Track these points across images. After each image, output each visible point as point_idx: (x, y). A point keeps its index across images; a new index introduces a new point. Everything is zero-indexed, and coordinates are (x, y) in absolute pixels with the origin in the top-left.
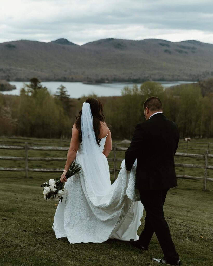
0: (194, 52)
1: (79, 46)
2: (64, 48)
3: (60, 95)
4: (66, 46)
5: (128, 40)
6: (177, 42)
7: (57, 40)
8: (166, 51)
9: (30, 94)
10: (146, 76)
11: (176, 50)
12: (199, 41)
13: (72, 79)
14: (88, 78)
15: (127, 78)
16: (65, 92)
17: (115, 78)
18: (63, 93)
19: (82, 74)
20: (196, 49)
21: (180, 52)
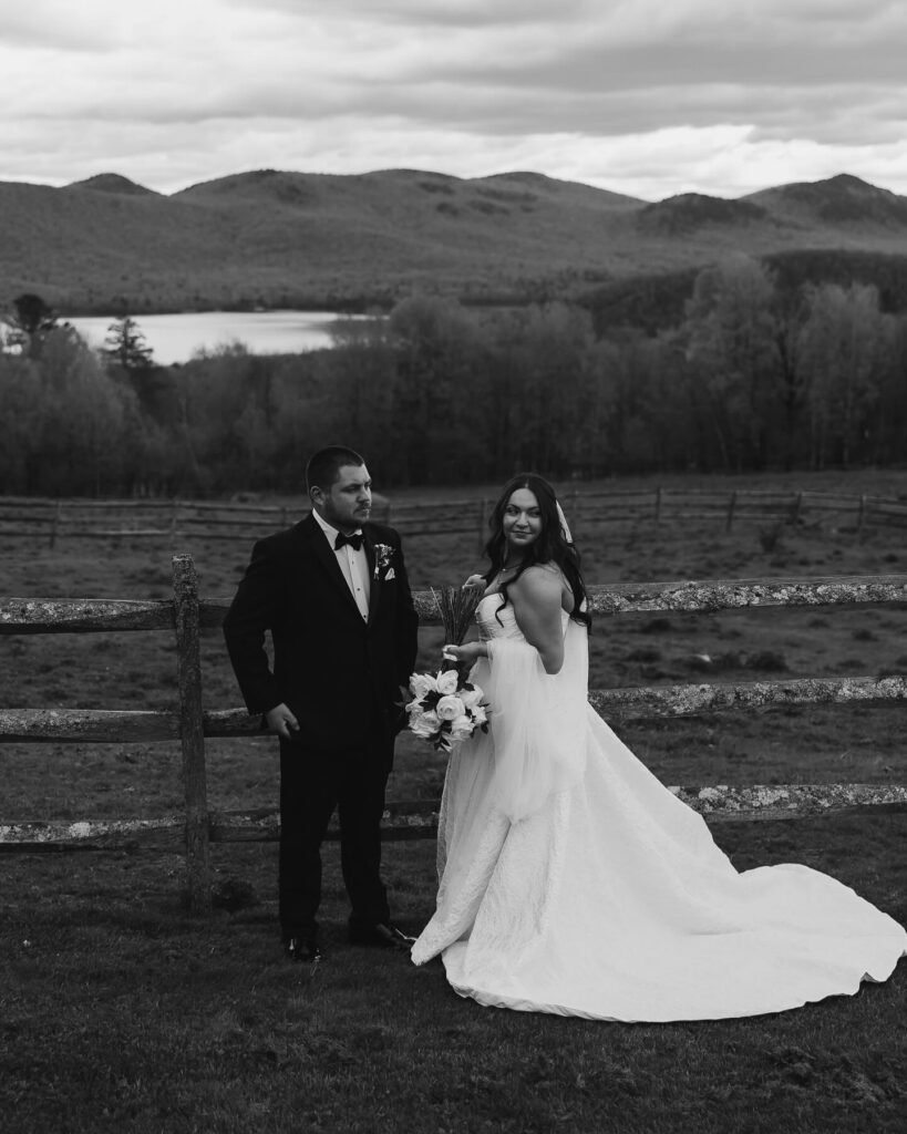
0: (528, 210)
1: (165, 196)
2: (115, 204)
3: (120, 349)
4: (122, 196)
5: (322, 175)
6: (474, 180)
7: (92, 179)
8: (442, 208)
9: (16, 349)
10: (384, 287)
11: (474, 205)
12: (543, 175)
13: (148, 303)
14: (197, 299)
15: (322, 297)
16: (134, 339)
17: (284, 298)
18: (128, 343)
19: (180, 286)
20: (534, 198)
21: (487, 209)
